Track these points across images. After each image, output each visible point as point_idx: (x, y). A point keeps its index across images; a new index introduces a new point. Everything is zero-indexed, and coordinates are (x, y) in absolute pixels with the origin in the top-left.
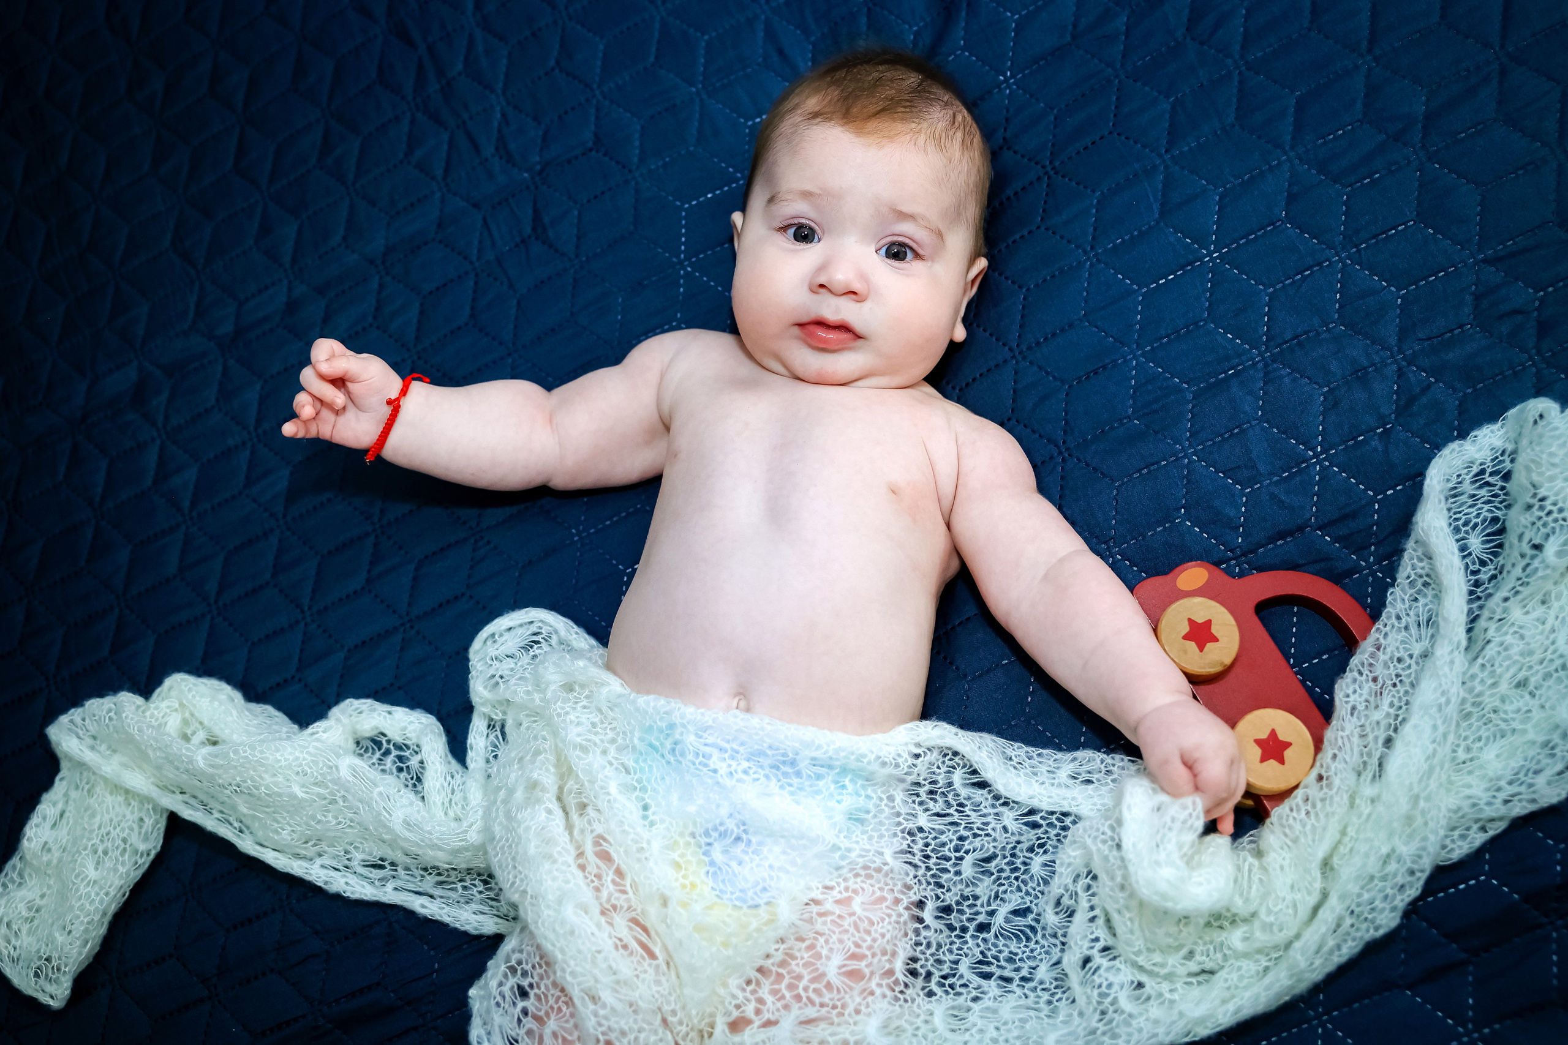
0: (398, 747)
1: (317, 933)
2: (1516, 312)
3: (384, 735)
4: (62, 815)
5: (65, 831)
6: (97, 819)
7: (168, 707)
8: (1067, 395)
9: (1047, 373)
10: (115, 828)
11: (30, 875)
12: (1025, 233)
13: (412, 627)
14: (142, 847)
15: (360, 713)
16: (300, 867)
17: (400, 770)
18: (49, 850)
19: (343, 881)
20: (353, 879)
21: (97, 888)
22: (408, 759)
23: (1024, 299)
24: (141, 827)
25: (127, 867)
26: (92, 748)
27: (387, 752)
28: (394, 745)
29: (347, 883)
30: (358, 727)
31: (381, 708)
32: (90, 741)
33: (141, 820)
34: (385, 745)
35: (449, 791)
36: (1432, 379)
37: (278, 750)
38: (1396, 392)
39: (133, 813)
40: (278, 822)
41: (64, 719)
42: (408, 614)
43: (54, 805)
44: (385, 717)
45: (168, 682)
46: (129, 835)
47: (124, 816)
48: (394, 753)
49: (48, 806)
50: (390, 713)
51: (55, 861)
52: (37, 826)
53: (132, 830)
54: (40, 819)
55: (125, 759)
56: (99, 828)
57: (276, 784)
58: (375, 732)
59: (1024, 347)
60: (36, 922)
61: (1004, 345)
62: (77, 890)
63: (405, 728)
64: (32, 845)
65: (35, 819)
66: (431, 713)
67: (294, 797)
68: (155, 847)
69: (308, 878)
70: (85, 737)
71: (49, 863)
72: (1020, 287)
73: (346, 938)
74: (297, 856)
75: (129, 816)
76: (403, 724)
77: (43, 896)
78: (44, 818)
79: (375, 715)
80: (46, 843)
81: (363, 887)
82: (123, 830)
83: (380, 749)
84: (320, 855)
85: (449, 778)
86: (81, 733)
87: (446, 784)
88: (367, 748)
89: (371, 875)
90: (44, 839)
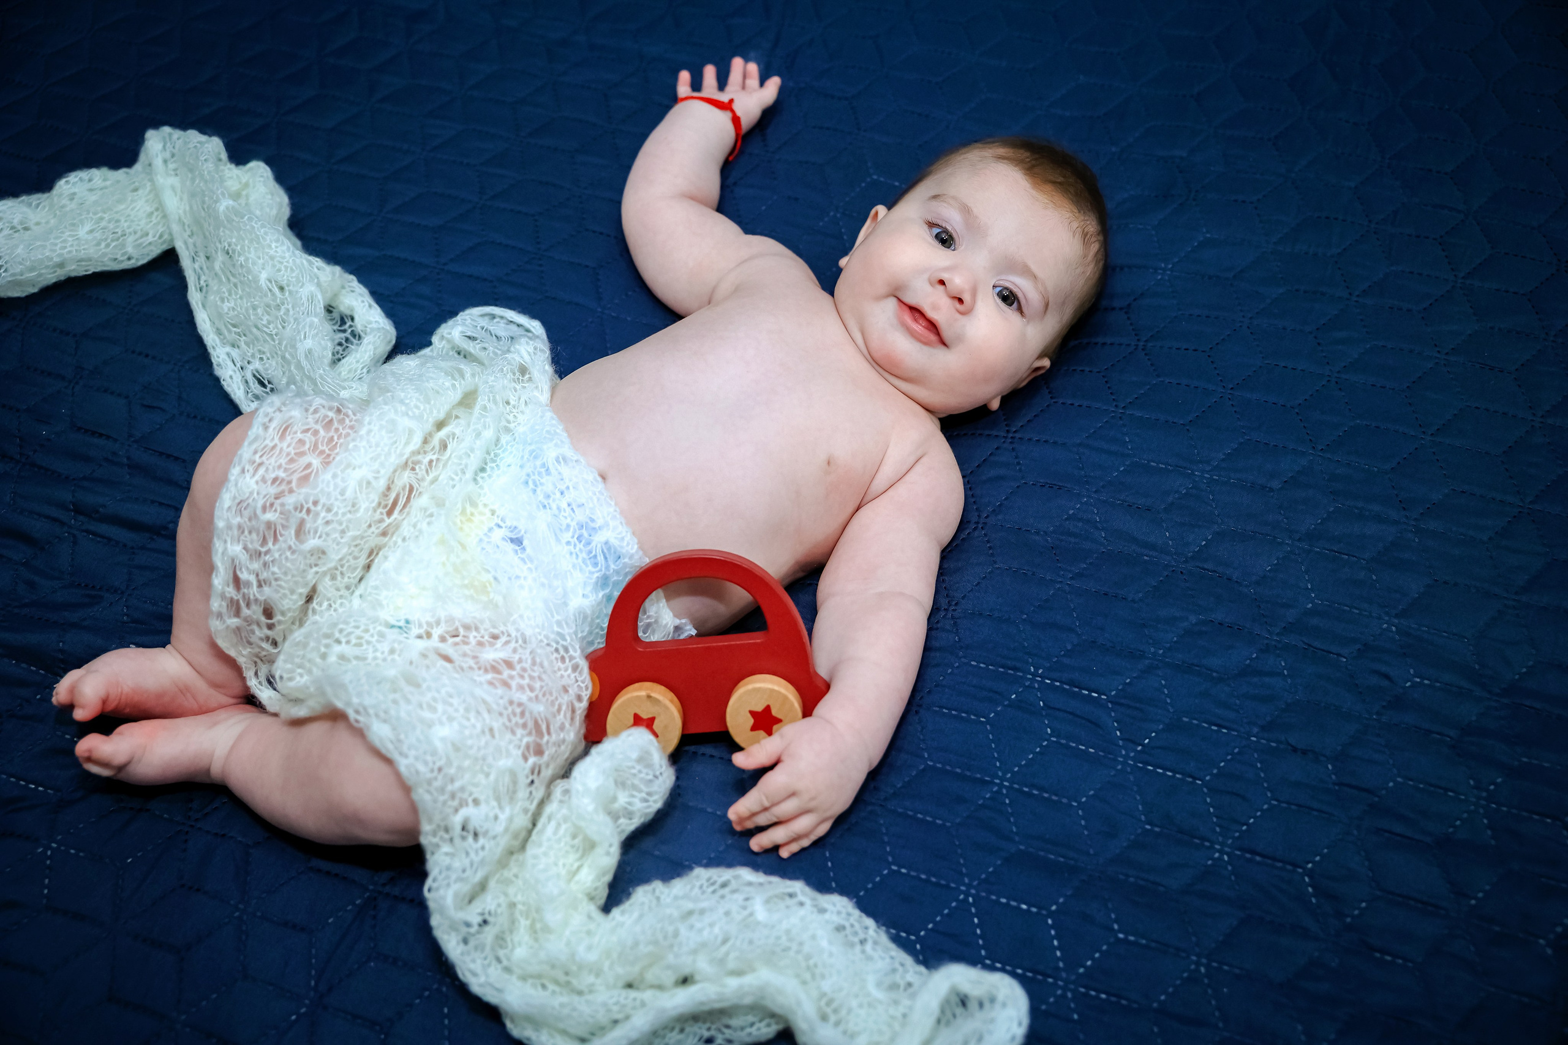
0: (353, 334)
1: (180, 398)
2: (1387, 677)
3: (352, 319)
4: (101, 189)
5: (94, 198)
6: (123, 207)
7: (237, 176)
8: (1018, 487)
9: (1018, 463)
10: (126, 221)
11: (44, 207)
12: (1087, 369)
13: (438, 274)
14: (130, 249)
15: (353, 291)
16: (214, 340)
17: (340, 344)
18: (72, 199)
19: (230, 373)
20: (237, 377)
21: (75, 243)
22: (352, 343)
23: (1048, 406)
24: (142, 237)
25: (108, 250)
26: (165, 161)
27: (344, 331)
28: (352, 331)
29: (231, 377)
30: (342, 298)
31: (368, 299)
32: (168, 155)
33: (147, 234)
34: (346, 326)
35: (357, 377)
36: (1286, 672)
37: (277, 241)
38: (1251, 659)
39: (147, 224)
40: (230, 295)
41: (167, 129)
42: (445, 264)
43: (105, 180)
44: (364, 306)
45: (253, 164)
46: (130, 234)
47: (139, 220)
48: (348, 334)
49: (99, 177)
50: (370, 306)
51: (68, 209)
52: (81, 179)
53: (135, 233)
54: (87, 178)
55: (178, 185)
56: (117, 213)
57: (254, 264)
58: (348, 312)
59: (1018, 435)
60: (16, 235)
61: (1006, 425)
62: (62, 233)
63: (370, 323)
64: (65, 187)
65: (83, 174)
66: (396, 328)
67: (256, 280)
68: (137, 260)
69: (211, 350)
70: (168, 150)
71: (63, 207)
72: (1051, 398)
73: (195, 417)
74: (219, 332)
75: (143, 222)
76: (371, 319)
77: (38, 224)
78: (90, 180)
79: (360, 299)
80: (74, 194)
81: (239, 389)
82: (129, 227)
83: (340, 326)
84: (233, 346)
85: (365, 370)
86: (168, 144)
87: (359, 372)
88: (334, 319)
89: (251, 384)
90: (76, 190)
